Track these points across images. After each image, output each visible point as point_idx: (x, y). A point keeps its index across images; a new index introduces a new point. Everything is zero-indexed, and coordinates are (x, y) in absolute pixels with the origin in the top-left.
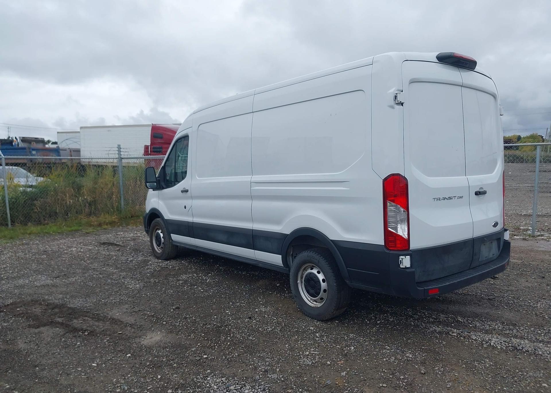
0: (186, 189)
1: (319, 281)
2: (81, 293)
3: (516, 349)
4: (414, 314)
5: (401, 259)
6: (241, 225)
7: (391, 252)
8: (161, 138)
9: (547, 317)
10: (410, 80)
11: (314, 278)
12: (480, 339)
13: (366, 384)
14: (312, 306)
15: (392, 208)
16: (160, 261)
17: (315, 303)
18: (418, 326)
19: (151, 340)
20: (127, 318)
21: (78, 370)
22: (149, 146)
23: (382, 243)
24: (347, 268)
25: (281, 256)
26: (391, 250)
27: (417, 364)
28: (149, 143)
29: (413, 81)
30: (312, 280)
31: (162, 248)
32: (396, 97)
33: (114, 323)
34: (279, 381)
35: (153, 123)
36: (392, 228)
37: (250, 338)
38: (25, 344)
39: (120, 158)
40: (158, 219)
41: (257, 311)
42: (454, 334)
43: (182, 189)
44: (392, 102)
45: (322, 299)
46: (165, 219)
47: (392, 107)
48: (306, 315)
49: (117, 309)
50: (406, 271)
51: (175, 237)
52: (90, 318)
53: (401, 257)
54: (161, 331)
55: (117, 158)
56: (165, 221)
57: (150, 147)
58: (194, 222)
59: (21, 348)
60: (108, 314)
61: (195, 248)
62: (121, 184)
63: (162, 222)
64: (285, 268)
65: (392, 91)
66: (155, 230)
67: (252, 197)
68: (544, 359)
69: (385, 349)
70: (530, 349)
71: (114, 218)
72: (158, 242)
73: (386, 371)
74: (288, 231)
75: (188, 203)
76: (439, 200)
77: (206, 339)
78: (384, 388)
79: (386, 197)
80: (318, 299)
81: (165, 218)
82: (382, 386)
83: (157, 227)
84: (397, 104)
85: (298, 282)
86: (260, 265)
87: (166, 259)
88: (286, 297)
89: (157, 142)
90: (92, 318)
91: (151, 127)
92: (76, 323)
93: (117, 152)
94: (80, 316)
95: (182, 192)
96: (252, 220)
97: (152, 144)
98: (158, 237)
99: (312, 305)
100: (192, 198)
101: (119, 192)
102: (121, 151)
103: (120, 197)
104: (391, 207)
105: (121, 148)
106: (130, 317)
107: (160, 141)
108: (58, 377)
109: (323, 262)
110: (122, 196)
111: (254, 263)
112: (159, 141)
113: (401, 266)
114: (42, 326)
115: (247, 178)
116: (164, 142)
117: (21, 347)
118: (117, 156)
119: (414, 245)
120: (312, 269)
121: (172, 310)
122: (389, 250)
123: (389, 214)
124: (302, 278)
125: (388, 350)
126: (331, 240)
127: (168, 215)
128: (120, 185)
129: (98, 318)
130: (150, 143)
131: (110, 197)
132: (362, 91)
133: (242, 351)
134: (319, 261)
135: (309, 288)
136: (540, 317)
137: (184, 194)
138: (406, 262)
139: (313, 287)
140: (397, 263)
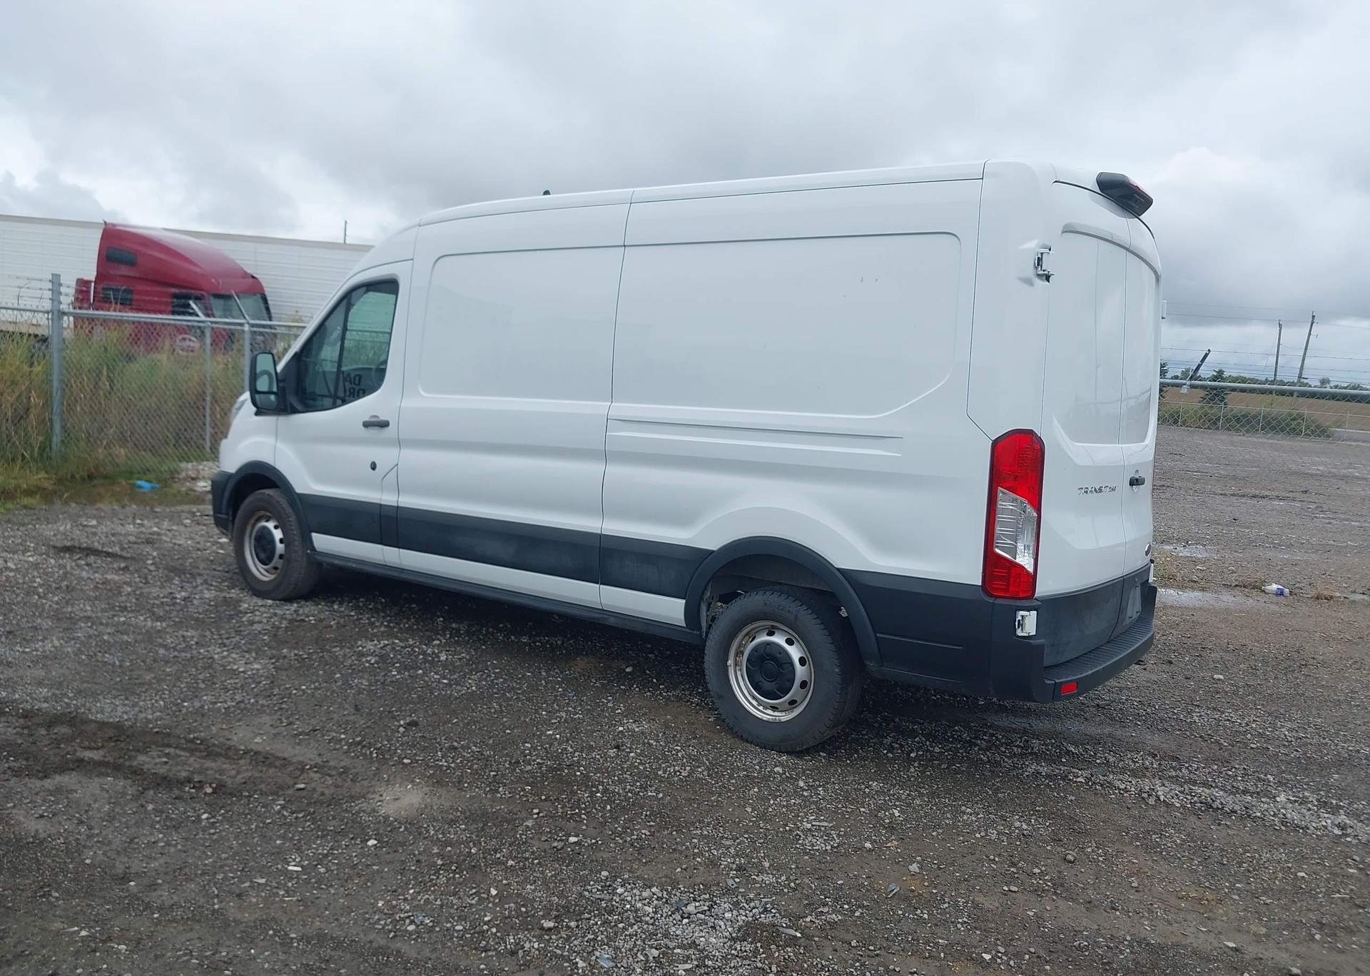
0: (383, 418)
1: (792, 664)
2: (101, 684)
3: (1211, 807)
4: (976, 738)
5: (1020, 618)
6: (557, 520)
7: (999, 601)
8: (132, 264)
9: (1226, 744)
10: (1066, 226)
11: (779, 656)
12: (1133, 789)
13: (974, 888)
14: (765, 719)
15: (1009, 505)
16: (270, 602)
17: (769, 712)
18: (998, 764)
19: (398, 804)
20: (290, 749)
21: (259, 884)
22: (88, 282)
23: (978, 581)
24: (875, 632)
25: (684, 601)
26: (997, 597)
27: (1048, 844)
28: (90, 274)
29: (1069, 230)
30: (774, 658)
31: (276, 568)
32: (1040, 260)
33: (263, 762)
34: (786, 890)
35: (108, 221)
36: (1002, 549)
37: (650, 794)
38: (42, 821)
39: (56, 313)
40: (267, 491)
41: (622, 731)
42: (1079, 780)
43: (367, 419)
44: (1030, 271)
45: (793, 702)
46: (299, 495)
47: (1029, 282)
48: (747, 741)
49: (244, 726)
50: (1030, 643)
51: (324, 542)
52: (184, 749)
53: (1022, 613)
54: (413, 781)
55: (48, 312)
56: (296, 497)
57: (93, 284)
58: (400, 505)
59: (37, 831)
60: (228, 740)
61: (396, 574)
62: (55, 384)
63: (283, 501)
64: (688, 630)
65: (1032, 246)
66: (252, 521)
67: (606, 456)
68: (1271, 825)
69: (964, 813)
70: (1237, 808)
71: (39, 477)
72: (264, 551)
73: (997, 859)
74: (713, 542)
75: (385, 456)
76: (1086, 492)
77: (543, 797)
78: (1014, 894)
79: (997, 479)
80: (785, 701)
81: (299, 490)
82: (1010, 890)
83: (262, 513)
84: (1039, 276)
85: (730, 662)
86: (612, 621)
87: (288, 599)
88: (668, 699)
89: (119, 273)
90: (192, 751)
91: (101, 231)
92: (150, 761)
93: (48, 294)
94: (147, 745)
95: (367, 425)
96: (602, 512)
97: (101, 277)
98: (264, 541)
99: (765, 717)
100: (399, 443)
101: (48, 404)
102: (60, 293)
103: (51, 420)
104: (1008, 503)
105: (60, 285)
106: (297, 747)
107: (125, 273)
108: (214, 904)
109: (808, 619)
110: (56, 419)
111: (597, 615)
112: (124, 270)
113: (1019, 633)
114: (55, 772)
115: (600, 407)
116: (138, 275)
117: (33, 830)
118: (47, 305)
119: (1044, 588)
120: (771, 634)
121: (402, 729)
122: (992, 596)
123: (1001, 517)
124: (739, 653)
125: (970, 814)
126: (838, 569)
127: (304, 482)
128: (52, 387)
129: (209, 751)
130: (95, 273)
131: (20, 418)
132: (953, 237)
133: (652, 823)
134: (797, 615)
135: (759, 678)
136: (1212, 743)
137: (374, 432)
138: (1029, 623)
139: (771, 676)
140: (1012, 624)
